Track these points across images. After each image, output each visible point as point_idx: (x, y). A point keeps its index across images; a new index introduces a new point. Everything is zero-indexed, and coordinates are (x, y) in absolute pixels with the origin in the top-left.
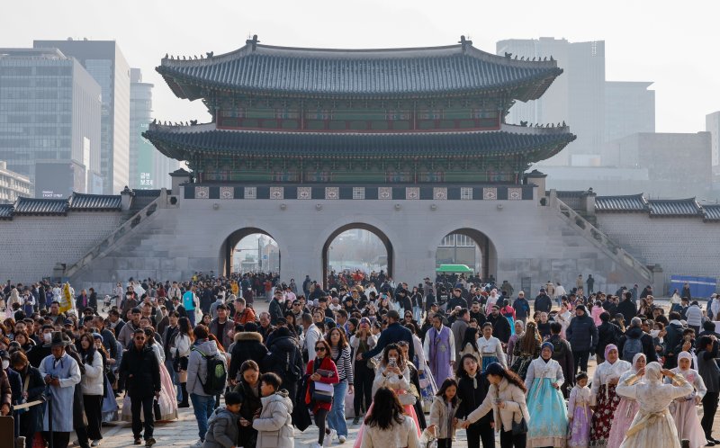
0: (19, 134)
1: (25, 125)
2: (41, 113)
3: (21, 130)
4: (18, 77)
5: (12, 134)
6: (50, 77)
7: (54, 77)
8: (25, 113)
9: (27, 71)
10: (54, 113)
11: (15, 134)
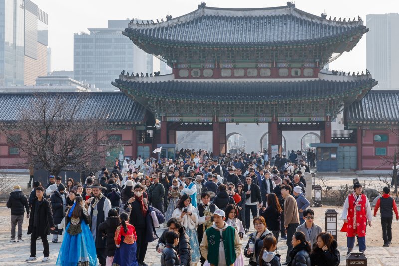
0: (105, 74)
1: (109, 69)
2: (117, 63)
3: (107, 72)
4: (105, 44)
5: (102, 74)
6: (122, 44)
7: (124, 44)
8: (109, 63)
9: (109, 40)
10: (123, 63)
11: (103, 74)
